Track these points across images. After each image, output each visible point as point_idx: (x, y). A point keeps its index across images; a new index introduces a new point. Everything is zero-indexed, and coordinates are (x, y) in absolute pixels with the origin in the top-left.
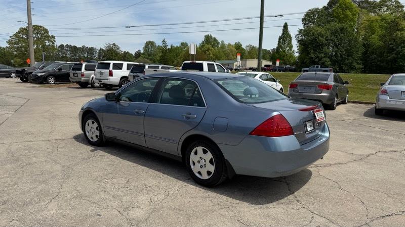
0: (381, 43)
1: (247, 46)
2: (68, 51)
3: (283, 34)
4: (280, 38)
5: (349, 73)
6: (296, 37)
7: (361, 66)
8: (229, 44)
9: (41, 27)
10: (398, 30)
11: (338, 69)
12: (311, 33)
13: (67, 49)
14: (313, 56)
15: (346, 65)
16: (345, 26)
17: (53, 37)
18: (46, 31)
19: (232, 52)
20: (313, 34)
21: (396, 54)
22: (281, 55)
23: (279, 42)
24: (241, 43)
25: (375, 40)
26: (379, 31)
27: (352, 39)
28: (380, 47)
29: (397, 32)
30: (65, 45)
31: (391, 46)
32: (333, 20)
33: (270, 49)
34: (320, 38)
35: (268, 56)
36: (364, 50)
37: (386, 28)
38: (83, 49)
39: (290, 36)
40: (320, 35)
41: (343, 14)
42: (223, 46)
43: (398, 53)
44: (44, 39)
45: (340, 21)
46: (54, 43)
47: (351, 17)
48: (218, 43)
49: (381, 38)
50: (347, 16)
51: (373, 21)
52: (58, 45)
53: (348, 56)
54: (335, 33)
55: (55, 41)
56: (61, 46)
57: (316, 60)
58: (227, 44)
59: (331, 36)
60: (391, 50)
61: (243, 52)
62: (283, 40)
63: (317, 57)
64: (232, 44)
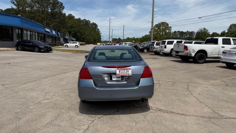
2: (178, 34)
9: (165, 22)
13: (178, 33)
17: (171, 27)
18: (168, 25)
30: (177, 31)
38: (187, 33)
44: (166, 29)
46: (170, 31)
52: (173, 32)
55: (171, 30)
56: (175, 32)
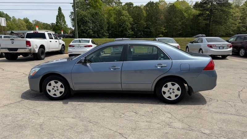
0: (115, 22)
1: (33, 21)
3: (59, 14)
4: (57, 17)
5: (102, 38)
6: (70, 16)
7: (108, 34)
8: (19, 19)
10: (122, 15)
11: (97, 36)
12: (80, 14)
14: (83, 28)
15: (100, 33)
16: (97, 11)
19: (22, 24)
20: (81, 15)
21: (122, 28)
22: (59, 27)
23: (57, 19)
24: (28, 18)
25: (112, 20)
26: (114, 16)
27: (102, 19)
28: (115, 24)
29: (122, 16)
31: (120, 24)
32: (90, 8)
33: (49, 24)
34: (85, 18)
35: (49, 28)
36: (108, 26)
37: (116, 14)
39: (63, 15)
40: (85, 16)
41: (95, 4)
42: (14, 20)
43: (123, 27)
45: (94, 8)
47: (99, 6)
48: (10, 18)
49: (115, 19)
50: (97, 6)
51: (110, 10)
53: (101, 29)
54: (93, 15)
57: (85, 31)
58: (18, 19)
59: (91, 17)
60: (120, 26)
61: (31, 25)
62: (59, 18)
63: (85, 29)
64: (21, 19)
